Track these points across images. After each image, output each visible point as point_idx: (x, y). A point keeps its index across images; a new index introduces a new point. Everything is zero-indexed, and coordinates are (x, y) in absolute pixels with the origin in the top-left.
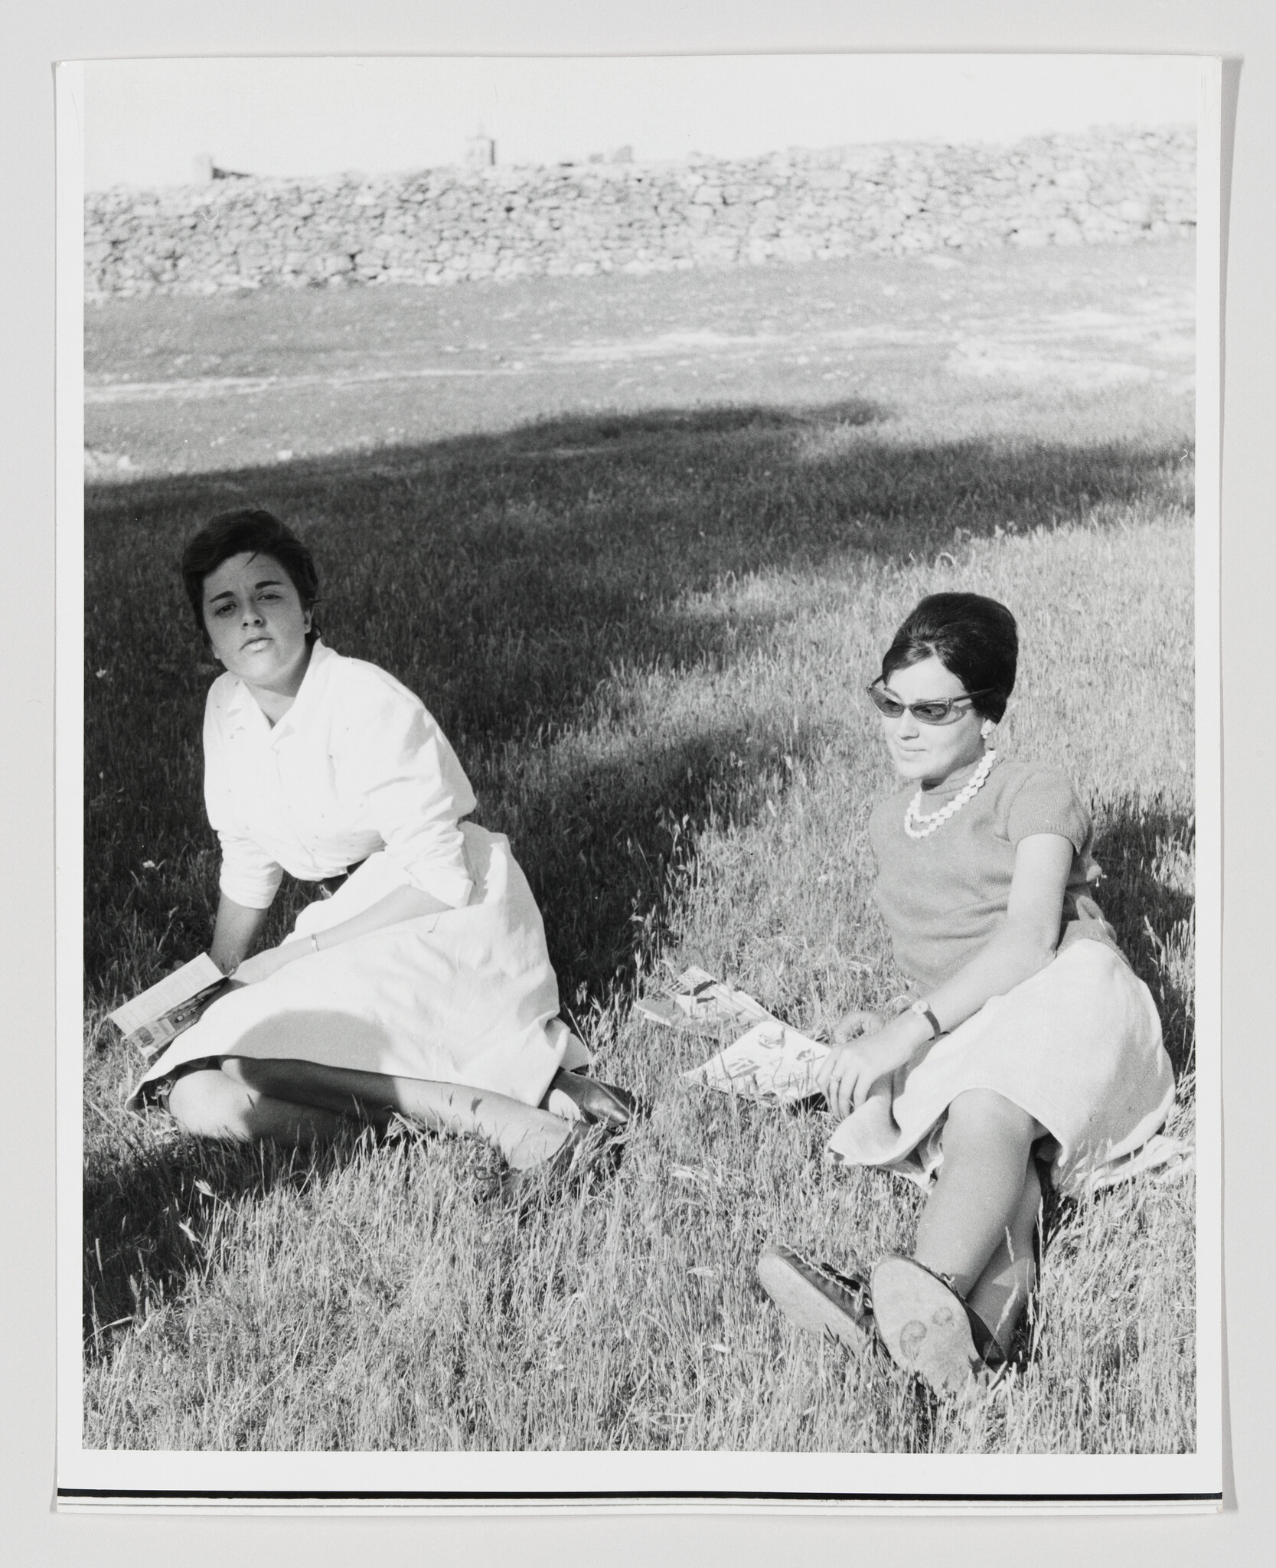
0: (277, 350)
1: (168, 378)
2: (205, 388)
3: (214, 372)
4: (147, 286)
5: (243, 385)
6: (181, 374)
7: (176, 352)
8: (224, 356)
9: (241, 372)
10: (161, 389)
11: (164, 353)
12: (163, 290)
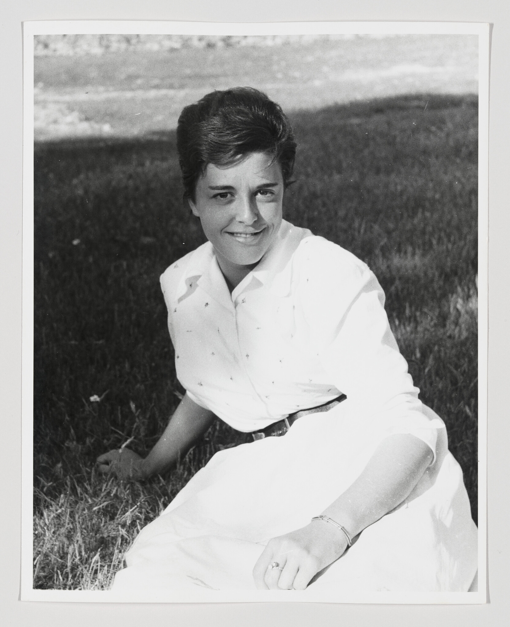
0: (190, 77)
1: (132, 90)
2: (153, 93)
3: (157, 87)
4: (124, 46)
5: (171, 92)
6: (140, 87)
7: (137, 77)
8: (162, 79)
9: (171, 87)
10: (129, 95)
11: (131, 78)
12: (131, 48)
